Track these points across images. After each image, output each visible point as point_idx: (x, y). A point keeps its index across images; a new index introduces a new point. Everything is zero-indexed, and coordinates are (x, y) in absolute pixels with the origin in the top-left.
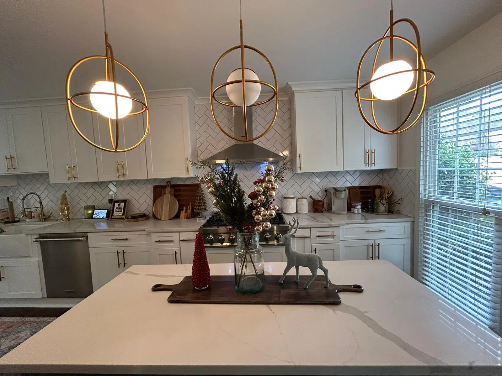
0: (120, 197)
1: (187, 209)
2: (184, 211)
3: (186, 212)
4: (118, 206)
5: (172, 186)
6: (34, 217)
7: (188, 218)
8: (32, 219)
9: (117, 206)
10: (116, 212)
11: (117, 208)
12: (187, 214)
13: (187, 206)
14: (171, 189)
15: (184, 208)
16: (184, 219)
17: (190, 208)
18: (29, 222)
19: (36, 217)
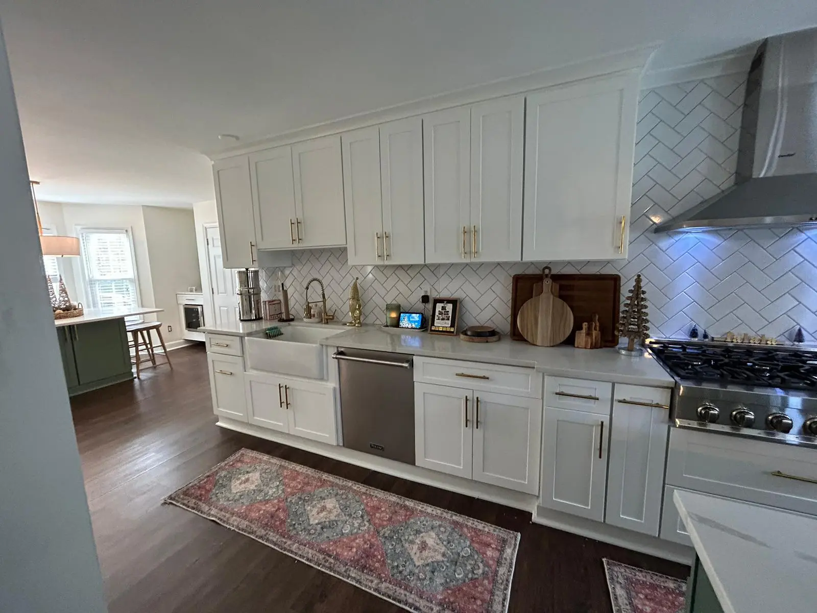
0: (445, 294)
1: (589, 328)
2: (584, 331)
3: (589, 334)
4: (442, 310)
5: (556, 278)
6: (314, 315)
7: (594, 347)
8: (311, 318)
9: (440, 310)
10: (438, 319)
11: (440, 313)
12: (592, 339)
13: (590, 321)
14: (553, 283)
15: (585, 325)
16: (585, 348)
17: (596, 326)
18: (306, 323)
19: (316, 316)
